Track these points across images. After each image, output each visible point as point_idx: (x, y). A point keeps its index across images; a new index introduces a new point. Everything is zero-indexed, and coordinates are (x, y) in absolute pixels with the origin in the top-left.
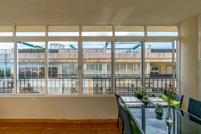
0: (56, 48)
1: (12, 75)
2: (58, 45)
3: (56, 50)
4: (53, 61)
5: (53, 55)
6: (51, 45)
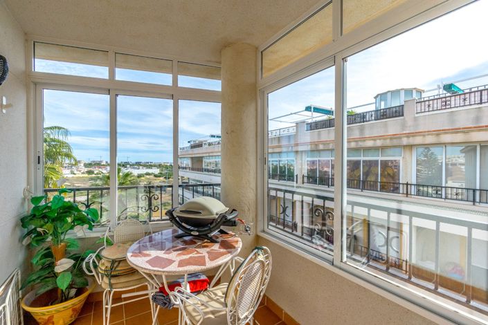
0: (396, 103)
2: (402, 93)
3: (394, 110)
4: (388, 142)
5: (386, 125)
6: (379, 98)
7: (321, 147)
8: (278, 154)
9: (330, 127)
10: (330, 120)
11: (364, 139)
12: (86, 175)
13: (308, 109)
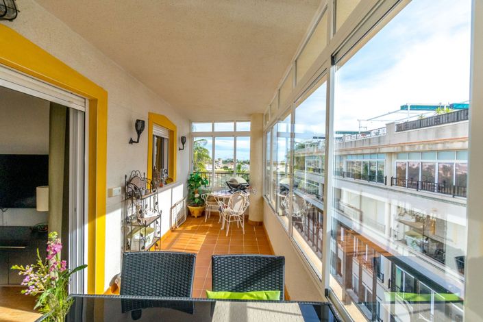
1: (386, 177)
7: (407, 149)
8: (369, 156)
9: (421, 127)
10: (420, 120)
11: (452, 140)
12: (223, 170)
13: (404, 108)
